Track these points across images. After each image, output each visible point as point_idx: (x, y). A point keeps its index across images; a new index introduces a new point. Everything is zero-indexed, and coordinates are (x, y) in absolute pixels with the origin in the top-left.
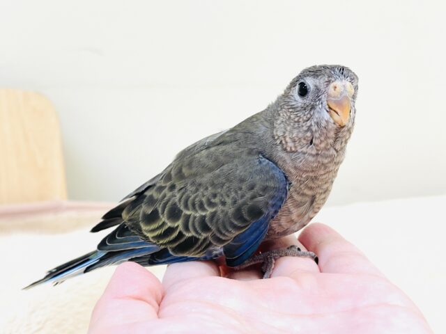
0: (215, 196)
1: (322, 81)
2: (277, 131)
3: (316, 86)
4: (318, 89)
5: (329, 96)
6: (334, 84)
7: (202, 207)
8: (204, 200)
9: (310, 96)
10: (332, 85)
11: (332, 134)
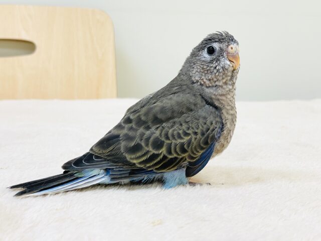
0: (188, 129)
1: (224, 45)
2: (195, 78)
3: (220, 48)
4: (221, 49)
5: (228, 53)
6: (232, 46)
7: (180, 137)
8: (181, 132)
9: (216, 54)
10: (230, 47)
11: (230, 74)
